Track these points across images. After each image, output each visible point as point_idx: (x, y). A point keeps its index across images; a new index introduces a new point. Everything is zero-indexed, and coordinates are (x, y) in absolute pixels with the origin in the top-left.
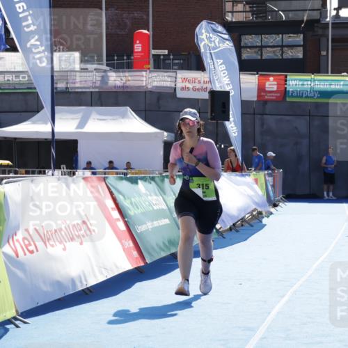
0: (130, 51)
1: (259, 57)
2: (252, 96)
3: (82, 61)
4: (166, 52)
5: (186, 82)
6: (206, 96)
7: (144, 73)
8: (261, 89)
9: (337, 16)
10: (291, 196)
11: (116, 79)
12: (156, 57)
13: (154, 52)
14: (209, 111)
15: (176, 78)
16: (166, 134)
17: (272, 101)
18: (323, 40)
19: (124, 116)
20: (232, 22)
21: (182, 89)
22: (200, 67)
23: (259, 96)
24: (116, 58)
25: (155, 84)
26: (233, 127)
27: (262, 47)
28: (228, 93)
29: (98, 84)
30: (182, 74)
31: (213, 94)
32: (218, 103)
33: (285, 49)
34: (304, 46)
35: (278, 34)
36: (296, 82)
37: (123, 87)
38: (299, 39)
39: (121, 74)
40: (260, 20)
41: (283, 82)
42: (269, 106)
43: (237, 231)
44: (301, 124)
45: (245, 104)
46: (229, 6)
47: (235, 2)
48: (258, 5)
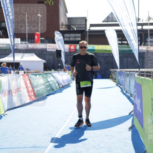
0: (34, 38)
1: (69, 40)
2: (67, 51)
3: (21, 41)
4: (44, 38)
5: (50, 47)
6: (55, 50)
7: (38, 44)
8: (70, 49)
9: (89, 29)
12: (41, 40)
13: (41, 38)
14: (56, 54)
15: (47, 45)
16: (44, 61)
17: (72, 52)
18: (86, 35)
19: (33, 55)
20: (61, 31)
21: (48, 49)
22: (54, 42)
23: (69, 50)
24: (30, 40)
25: (41, 47)
26: (63, 59)
27: (70, 37)
29: (26, 47)
31: (57, 50)
32: (59, 52)
33: (76, 38)
34: (81, 37)
35: (74, 34)
37: (32, 48)
38: (80, 35)
39: (32, 45)
40: (69, 30)
41: (75, 47)
42: (72, 53)
43: (64, 87)
45: (65, 53)
46: (61, 26)
47: (62, 25)
48: (69, 26)
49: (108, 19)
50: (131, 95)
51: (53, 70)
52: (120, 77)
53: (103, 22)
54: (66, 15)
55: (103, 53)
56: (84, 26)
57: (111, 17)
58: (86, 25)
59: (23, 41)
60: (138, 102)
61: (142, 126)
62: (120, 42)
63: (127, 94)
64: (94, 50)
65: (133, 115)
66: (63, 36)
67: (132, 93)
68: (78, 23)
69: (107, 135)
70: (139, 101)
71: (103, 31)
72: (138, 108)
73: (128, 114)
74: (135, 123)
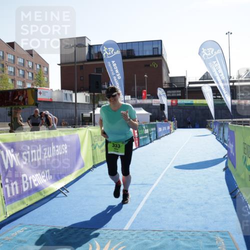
0: (142, 95)
1: (171, 96)
2: (170, 105)
3: (131, 98)
4: (150, 95)
5: (155, 102)
6: (159, 105)
7: (145, 100)
8: (172, 103)
9: (188, 86)
10: (179, 127)
11: (139, 101)
12: (148, 96)
14: (160, 108)
15: (152, 101)
16: (150, 114)
17: (174, 106)
18: (185, 92)
19: (140, 110)
20: (165, 88)
22: (158, 98)
24: (139, 97)
25: (148, 102)
26: (166, 112)
27: (171, 94)
28: (164, 105)
29: (135, 103)
30: (154, 100)
31: (161, 104)
32: (162, 106)
33: (177, 94)
34: (181, 93)
35: (175, 90)
36: (180, 101)
37: (140, 103)
38: (180, 91)
40: (171, 87)
41: (177, 101)
44: (181, 111)
45: (168, 106)
46: (164, 85)
47: (165, 83)
48: (170, 84)
49: (204, 77)
50: (225, 141)
51: (157, 121)
52: (215, 126)
53: (200, 80)
54: (168, 75)
55: (199, 107)
56: (184, 84)
57: (206, 75)
58: (185, 83)
59: (133, 97)
60: (231, 146)
61: (235, 167)
62: (215, 97)
63: (221, 141)
64: (192, 104)
65: (227, 158)
66: (166, 92)
67: (226, 139)
68: (179, 82)
69: (204, 175)
70: (233, 146)
71: (200, 88)
72: (232, 152)
73: (222, 157)
74: (229, 165)
